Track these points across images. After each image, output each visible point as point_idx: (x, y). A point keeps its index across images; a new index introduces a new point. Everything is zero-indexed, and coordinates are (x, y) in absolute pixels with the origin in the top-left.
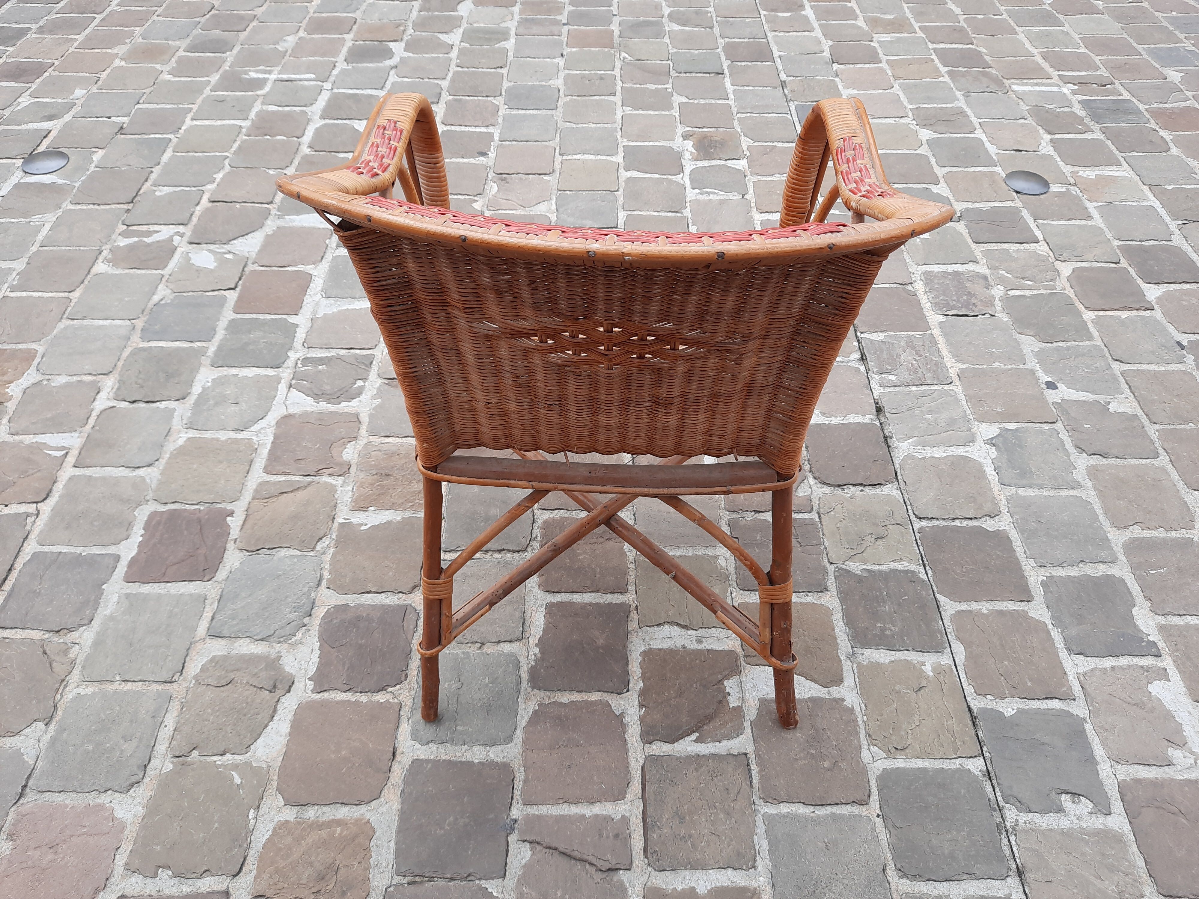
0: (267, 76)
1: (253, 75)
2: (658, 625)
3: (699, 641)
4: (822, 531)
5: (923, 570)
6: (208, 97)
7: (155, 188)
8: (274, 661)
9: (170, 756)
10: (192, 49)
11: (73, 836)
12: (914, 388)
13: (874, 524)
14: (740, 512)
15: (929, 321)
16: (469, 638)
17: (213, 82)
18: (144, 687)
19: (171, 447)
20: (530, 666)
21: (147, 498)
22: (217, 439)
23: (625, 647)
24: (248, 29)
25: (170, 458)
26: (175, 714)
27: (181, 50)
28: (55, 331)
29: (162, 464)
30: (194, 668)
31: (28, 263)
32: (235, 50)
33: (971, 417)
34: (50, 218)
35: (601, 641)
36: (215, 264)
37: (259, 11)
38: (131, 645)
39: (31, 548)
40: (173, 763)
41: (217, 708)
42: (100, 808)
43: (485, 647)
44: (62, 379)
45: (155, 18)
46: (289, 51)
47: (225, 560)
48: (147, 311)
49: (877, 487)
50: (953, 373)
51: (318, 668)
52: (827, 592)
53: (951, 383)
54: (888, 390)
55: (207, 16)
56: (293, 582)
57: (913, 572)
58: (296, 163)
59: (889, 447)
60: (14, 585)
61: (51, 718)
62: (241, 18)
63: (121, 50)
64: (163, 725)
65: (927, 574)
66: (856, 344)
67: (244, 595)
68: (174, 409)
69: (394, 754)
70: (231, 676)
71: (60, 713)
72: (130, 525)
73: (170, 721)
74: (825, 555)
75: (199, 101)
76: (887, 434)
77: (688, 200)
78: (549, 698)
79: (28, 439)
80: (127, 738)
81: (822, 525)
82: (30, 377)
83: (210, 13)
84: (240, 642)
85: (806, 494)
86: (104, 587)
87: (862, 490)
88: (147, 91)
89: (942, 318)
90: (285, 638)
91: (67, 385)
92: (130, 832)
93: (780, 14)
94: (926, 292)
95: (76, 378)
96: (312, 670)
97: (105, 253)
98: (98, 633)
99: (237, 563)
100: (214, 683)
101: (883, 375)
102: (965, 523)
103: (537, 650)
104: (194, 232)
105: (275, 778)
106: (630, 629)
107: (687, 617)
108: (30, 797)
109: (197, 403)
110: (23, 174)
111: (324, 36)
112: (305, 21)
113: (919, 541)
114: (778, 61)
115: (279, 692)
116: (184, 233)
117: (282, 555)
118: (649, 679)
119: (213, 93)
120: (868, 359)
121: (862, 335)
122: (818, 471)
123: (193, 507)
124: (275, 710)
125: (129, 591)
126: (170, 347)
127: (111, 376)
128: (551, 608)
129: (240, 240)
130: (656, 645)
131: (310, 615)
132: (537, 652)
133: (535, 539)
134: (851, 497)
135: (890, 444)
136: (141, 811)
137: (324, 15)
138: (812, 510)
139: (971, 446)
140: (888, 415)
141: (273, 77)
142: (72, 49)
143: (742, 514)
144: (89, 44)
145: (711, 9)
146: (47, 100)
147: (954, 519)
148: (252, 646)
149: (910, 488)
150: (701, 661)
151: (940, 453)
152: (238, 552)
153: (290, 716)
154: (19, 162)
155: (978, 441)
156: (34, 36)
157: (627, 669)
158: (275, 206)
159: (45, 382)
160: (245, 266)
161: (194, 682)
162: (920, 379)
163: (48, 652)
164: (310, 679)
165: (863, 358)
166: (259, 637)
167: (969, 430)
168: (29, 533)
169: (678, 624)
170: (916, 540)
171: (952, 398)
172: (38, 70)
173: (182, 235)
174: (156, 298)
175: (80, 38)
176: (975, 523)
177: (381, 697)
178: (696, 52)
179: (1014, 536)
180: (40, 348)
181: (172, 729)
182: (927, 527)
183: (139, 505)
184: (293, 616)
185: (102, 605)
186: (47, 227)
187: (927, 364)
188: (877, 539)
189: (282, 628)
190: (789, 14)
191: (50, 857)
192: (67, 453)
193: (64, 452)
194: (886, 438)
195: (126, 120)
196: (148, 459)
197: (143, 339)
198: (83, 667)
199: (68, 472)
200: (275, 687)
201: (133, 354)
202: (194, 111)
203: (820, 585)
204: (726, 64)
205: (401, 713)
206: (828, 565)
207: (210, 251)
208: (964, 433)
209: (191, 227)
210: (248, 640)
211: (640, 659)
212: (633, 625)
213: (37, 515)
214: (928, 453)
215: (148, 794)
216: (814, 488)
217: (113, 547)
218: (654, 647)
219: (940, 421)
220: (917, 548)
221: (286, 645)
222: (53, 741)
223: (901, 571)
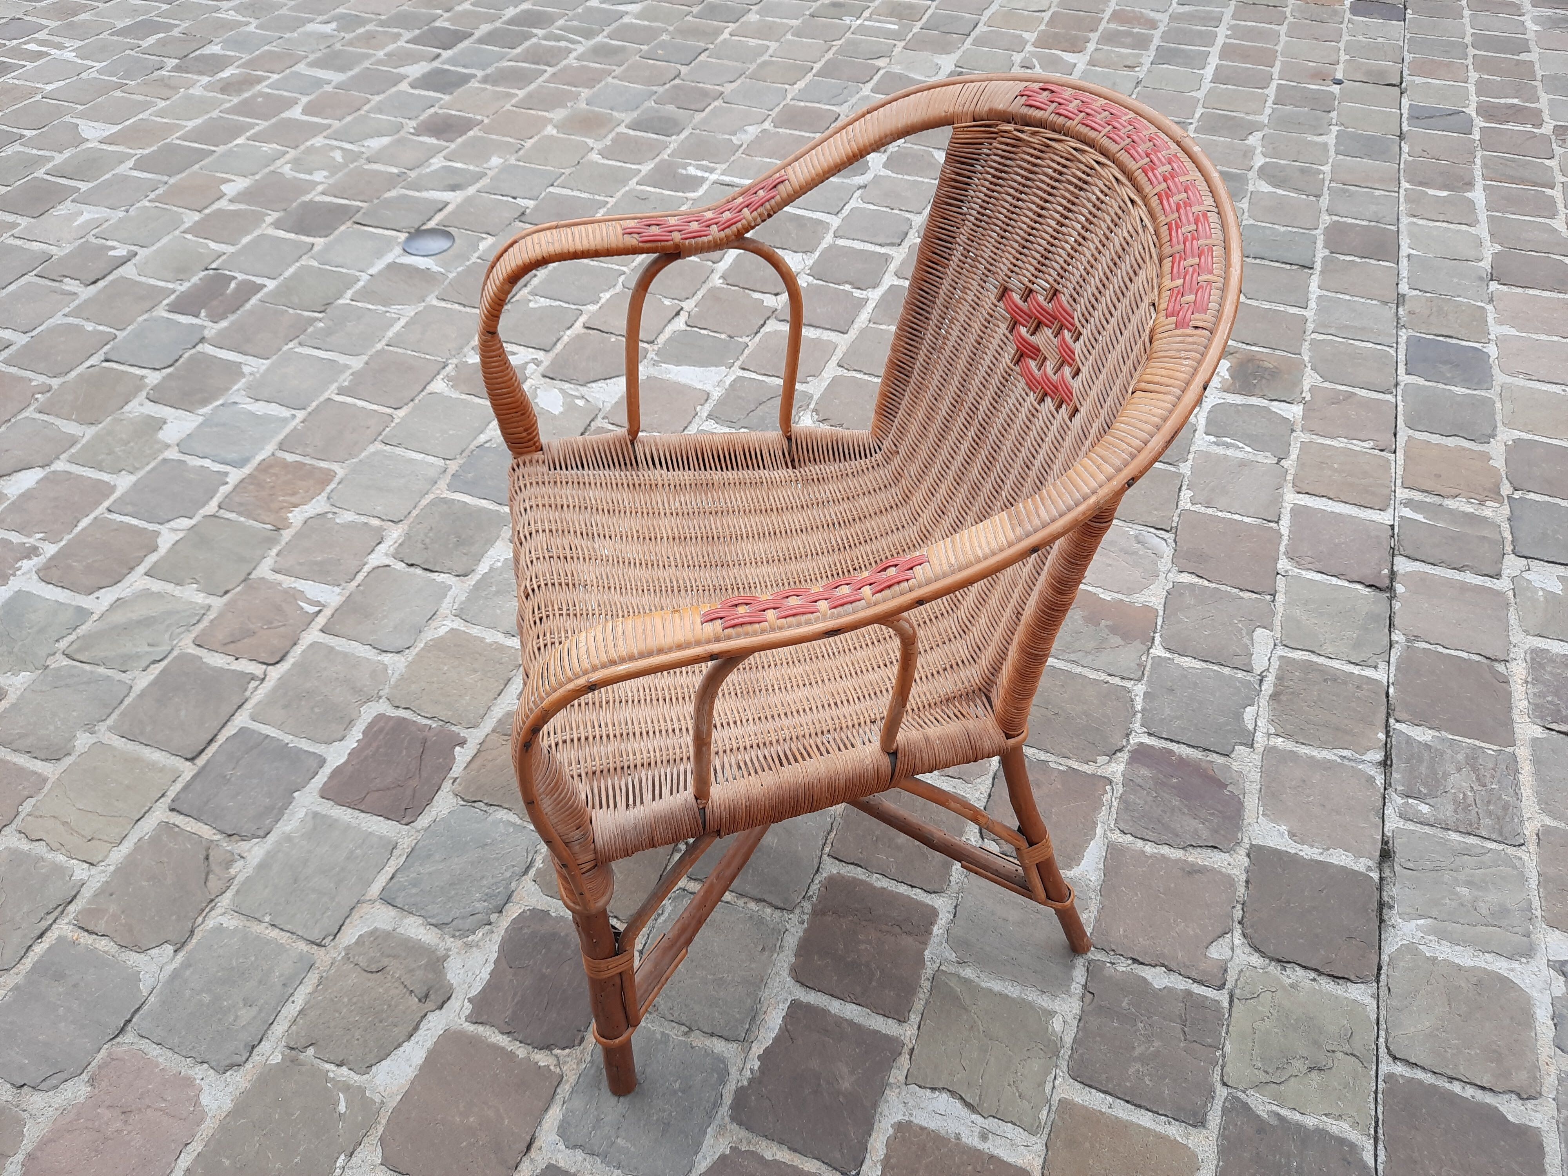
0: (706, 175)
1: (692, 171)
2: (933, 1089)
3: (984, 1137)
4: (1228, 1026)
5: (1371, 1148)
6: (631, 190)
7: (531, 298)
8: (438, 960)
9: (284, 1044)
10: (636, 126)
11: (149, 1107)
12: (1455, 836)
13: (1315, 1042)
14: (1112, 953)
15: (1517, 730)
16: (676, 1015)
17: (643, 173)
18: (290, 941)
19: (429, 635)
20: (740, 1084)
21: (381, 693)
22: (482, 640)
23: (875, 1105)
24: (707, 110)
25: (423, 649)
26: (309, 989)
27: (623, 125)
28: (363, 454)
29: (411, 654)
30: (350, 936)
31: (366, 363)
32: (682, 136)
33: (1538, 913)
34: (410, 311)
35: (846, 1085)
36: (561, 409)
37: (729, 88)
38: (295, 881)
39: (242, 720)
40: (283, 1054)
41: (355, 1000)
42: (188, 1082)
43: (692, 1035)
44: (349, 517)
45: (610, 79)
46: (744, 146)
47: (434, 802)
48: (467, 452)
49: (1341, 982)
50: (1529, 829)
51: (484, 990)
52: (1201, 1129)
53: (1522, 845)
54: (1411, 826)
55: (667, 86)
56: (498, 859)
57: (1352, 1146)
58: (700, 295)
59: (1382, 921)
60: (208, 761)
61: (183, 944)
62: (705, 93)
63: (558, 115)
64: (291, 999)
65: (1376, 1156)
66: (1382, 736)
67: (437, 857)
68: (450, 587)
69: (529, 1147)
70: (385, 961)
71: (194, 941)
72: (350, 723)
73: (300, 997)
74: (1218, 1068)
75: (619, 194)
76: (1386, 899)
77: (1193, 449)
78: (749, 1143)
79: (288, 582)
80: (248, 1003)
81: (1230, 1016)
82: (318, 505)
83: (673, 83)
84: (411, 920)
85: (1222, 957)
86: (296, 794)
87: (1314, 980)
88: (567, 171)
89: (1539, 732)
90: (462, 933)
91: (352, 525)
92: (208, 1128)
93: (1431, 192)
94: (1526, 682)
95: (363, 519)
96: (477, 988)
97: (449, 368)
98: (268, 852)
99: (446, 812)
100: (363, 963)
101: (1410, 800)
102: (1469, 1092)
103: (757, 1064)
104: (553, 363)
105: (384, 1122)
106: (892, 1080)
107: (978, 1092)
108: (129, 1037)
109: (477, 587)
110: (401, 251)
111: (792, 132)
112: (777, 109)
113: (1380, 1096)
114: (1404, 262)
115: (430, 1005)
116: (542, 362)
117: (499, 817)
118: (893, 1169)
119: (639, 187)
120: (1394, 766)
121: (1398, 726)
122: (1252, 927)
123: (425, 722)
124: (416, 1028)
125: (318, 809)
126: (475, 506)
127: (400, 525)
128: (796, 1009)
129: (601, 384)
130: (921, 1119)
131: (501, 912)
132: (756, 1068)
133: (810, 898)
134: (1292, 986)
135: (1386, 917)
136: (228, 1104)
137: (802, 104)
138: (1221, 987)
139: (1521, 963)
140: (1397, 868)
141: (713, 177)
142: (508, 107)
143: (1114, 959)
144: (527, 104)
145: (1327, 168)
146: (459, 165)
147: (1452, 1079)
148: (422, 930)
149: (1394, 1003)
150: (975, 1169)
151: (1465, 958)
152: (451, 796)
153: (429, 1044)
154: (402, 236)
155: (1537, 958)
156: (477, 85)
157: (867, 1141)
158: (656, 347)
159: (330, 516)
160: (593, 420)
161: (343, 954)
162: (1471, 825)
163: (211, 858)
164: (470, 1000)
165: (1386, 763)
166: (433, 921)
167: (1528, 935)
168: (246, 700)
169: (962, 1098)
170: (1376, 1092)
171: (1515, 872)
172: (466, 125)
173: (538, 363)
174: (482, 438)
175: (521, 94)
176: (1488, 1099)
177: (542, 1059)
178: (1283, 229)
179: (1552, 1144)
180: (340, 471)
181: (298, 1009)
182: (1402, 1076)
183: (369, 700)
184: (480, 906)
185: (285, 817)
186: (402, 322)
187: (1489, 802)
188: (1311, 1069)
189: (463, 918)
190: (1445, 194)
191: (119, 1125)
192: (320, 611)
193: (317, 609)
194: (1381, 905)
195: (531, 204)
196: (399, 644)
197: (451, 487)
198: (238, 891)
199: (312, 635)
200: (427, 996)
201: (432, 503)
202: (609, 206)
203: (1195, 1114)
204: (1321, 253)
205: (559, 1090)
206: (1218, 1085)
207: (562, 391)
208: (1516, 938)
209: (551, 355)
210: (420, 920)
211: (891, 1131)
212: (897, 1075)
213: (263, 680)
214: (1445, 951)
215: (244, 1085)
216: (1238, 951)
217: (323, 746)
218: (916, 1121)
219: (1482, 904)
220: (1373, 1107)
221: (459, 943)
222: (175, 975)
223: (1333, 1137)
